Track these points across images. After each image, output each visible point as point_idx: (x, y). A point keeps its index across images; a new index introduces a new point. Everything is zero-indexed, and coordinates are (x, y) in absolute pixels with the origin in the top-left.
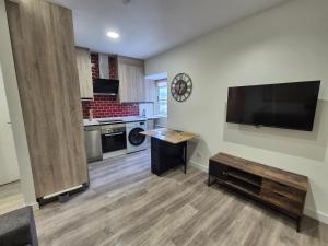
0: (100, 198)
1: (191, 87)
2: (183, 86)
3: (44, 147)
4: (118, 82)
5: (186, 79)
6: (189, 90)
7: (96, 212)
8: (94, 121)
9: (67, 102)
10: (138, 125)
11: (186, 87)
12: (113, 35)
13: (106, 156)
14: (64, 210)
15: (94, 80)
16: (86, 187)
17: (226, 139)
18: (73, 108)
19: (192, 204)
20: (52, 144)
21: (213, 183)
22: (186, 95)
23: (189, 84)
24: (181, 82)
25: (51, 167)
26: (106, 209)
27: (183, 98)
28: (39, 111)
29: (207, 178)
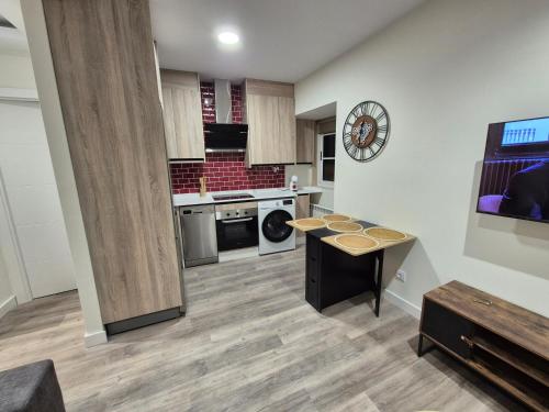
0: (197, 340)
1: (387, 129)
2: (368, 128)
3: (110, 243)
4: (245, 128)
5: (376, 113)
6: (381, 135)
7: (184, 369)
8: (208, 197)
9: (144, 168)
10: (281, 206)
11: (376, 129)
12: (229, 38)
13: (225, 257)
14: (138, 352)
15: (207, 126)
16: (180, 313)
17: (471, 250)
18: (154, 178)
19: (373, 397)
20: (124, 239)
21: (429, 350)
22: (375, 147)
23: (382, 123)
24: (364, 120)
25: (123, 276)
26: (201, 367)
27: (368, 153)
28: (101, 183)
29: (416, 332)
